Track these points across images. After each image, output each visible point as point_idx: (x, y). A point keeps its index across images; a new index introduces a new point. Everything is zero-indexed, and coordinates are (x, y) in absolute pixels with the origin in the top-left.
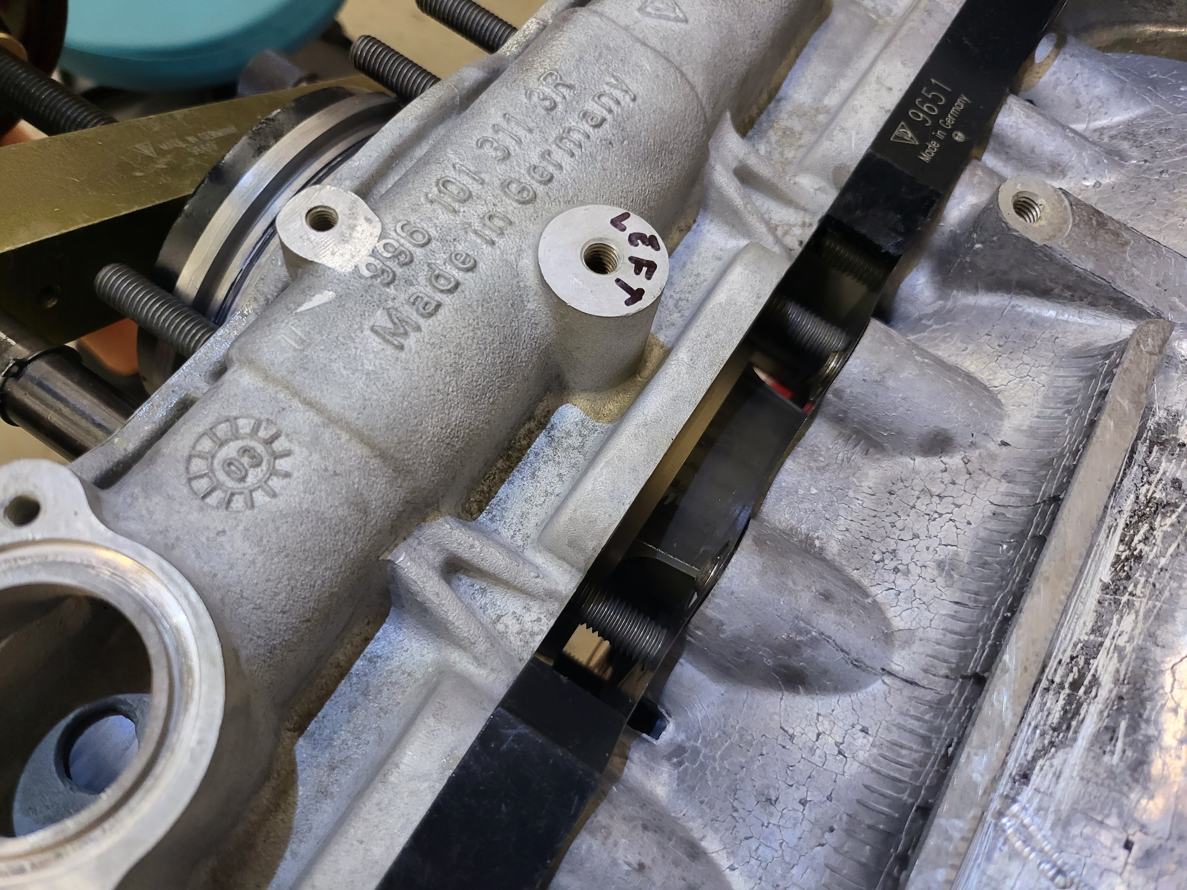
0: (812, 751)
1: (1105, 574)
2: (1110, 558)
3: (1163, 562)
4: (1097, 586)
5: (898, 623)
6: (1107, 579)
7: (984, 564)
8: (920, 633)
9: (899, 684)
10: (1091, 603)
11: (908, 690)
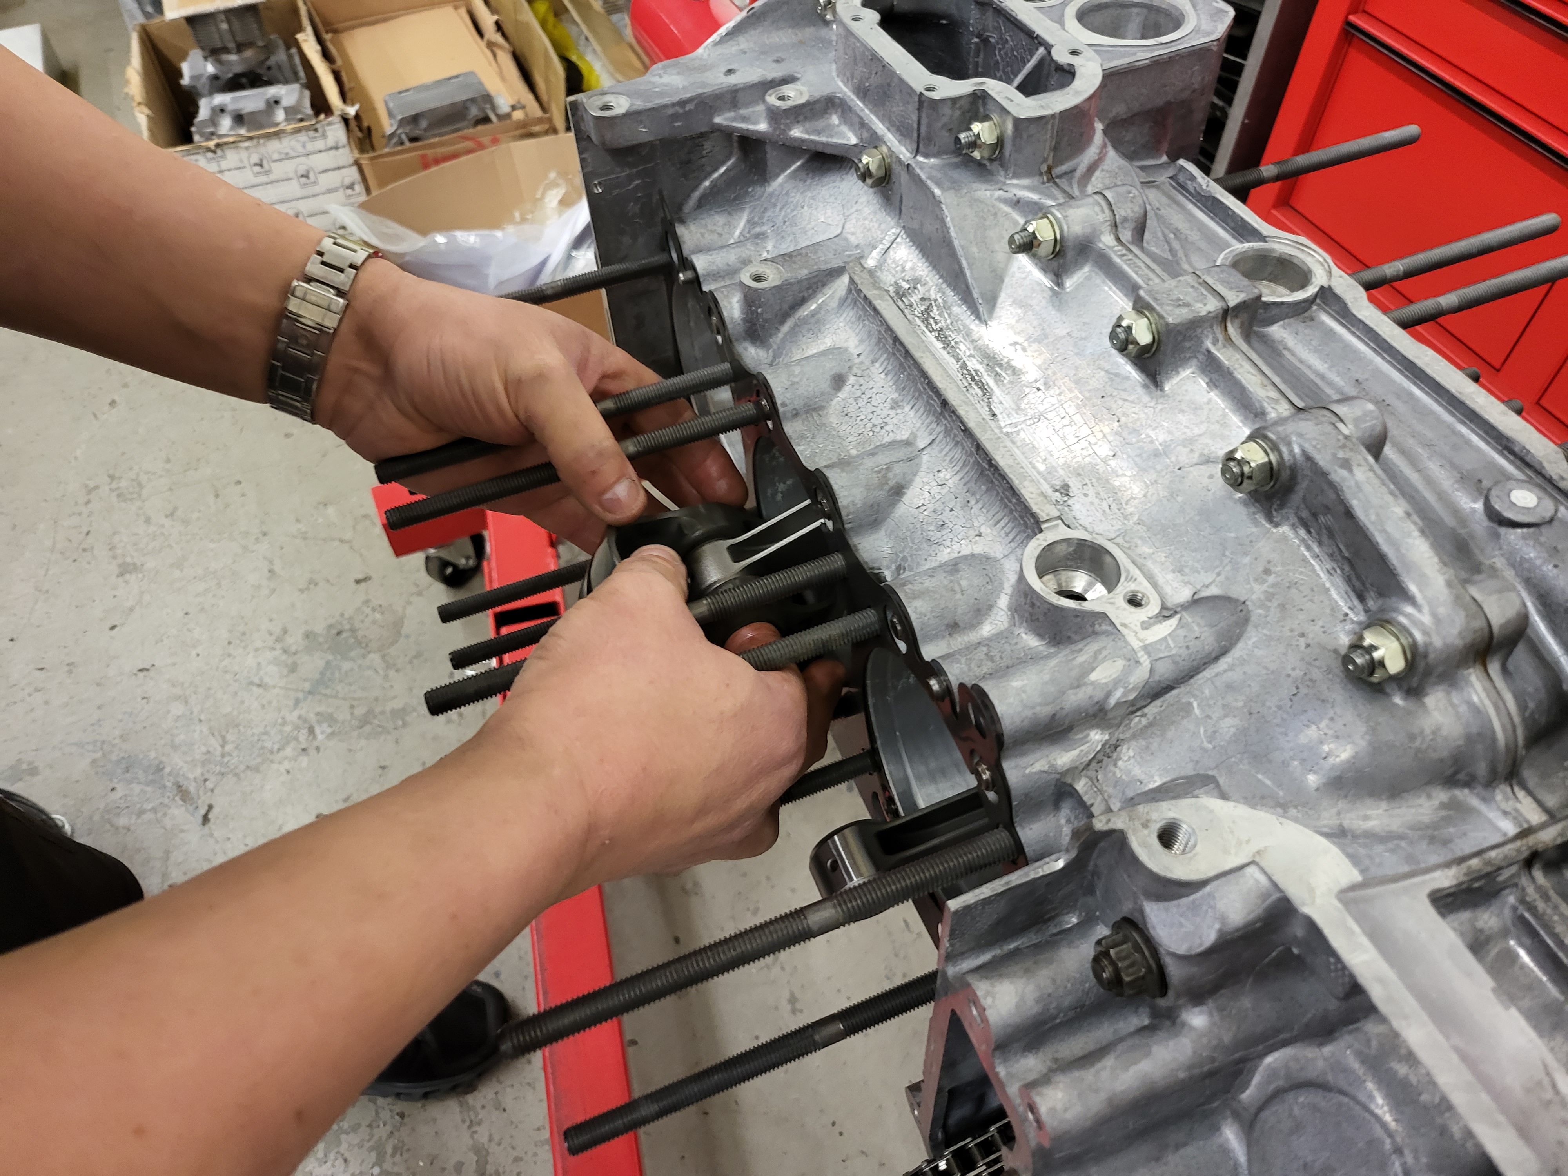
0: (934, 498)
1: (940, 345)
2: (934, 340)
3: (949, 322)
4: (942, 351)
5: (905, 437)
6: (941, 345)
7: (904, 388)
8: (914, 430)
9: (929, 449)
10: (947, 356)
11: (934, 446)
